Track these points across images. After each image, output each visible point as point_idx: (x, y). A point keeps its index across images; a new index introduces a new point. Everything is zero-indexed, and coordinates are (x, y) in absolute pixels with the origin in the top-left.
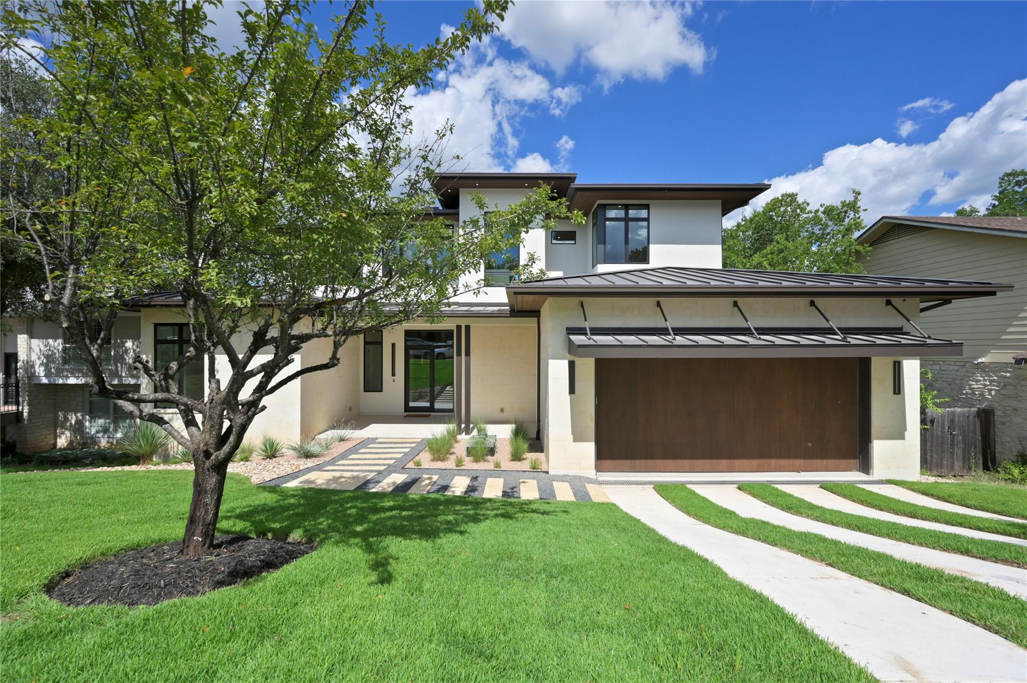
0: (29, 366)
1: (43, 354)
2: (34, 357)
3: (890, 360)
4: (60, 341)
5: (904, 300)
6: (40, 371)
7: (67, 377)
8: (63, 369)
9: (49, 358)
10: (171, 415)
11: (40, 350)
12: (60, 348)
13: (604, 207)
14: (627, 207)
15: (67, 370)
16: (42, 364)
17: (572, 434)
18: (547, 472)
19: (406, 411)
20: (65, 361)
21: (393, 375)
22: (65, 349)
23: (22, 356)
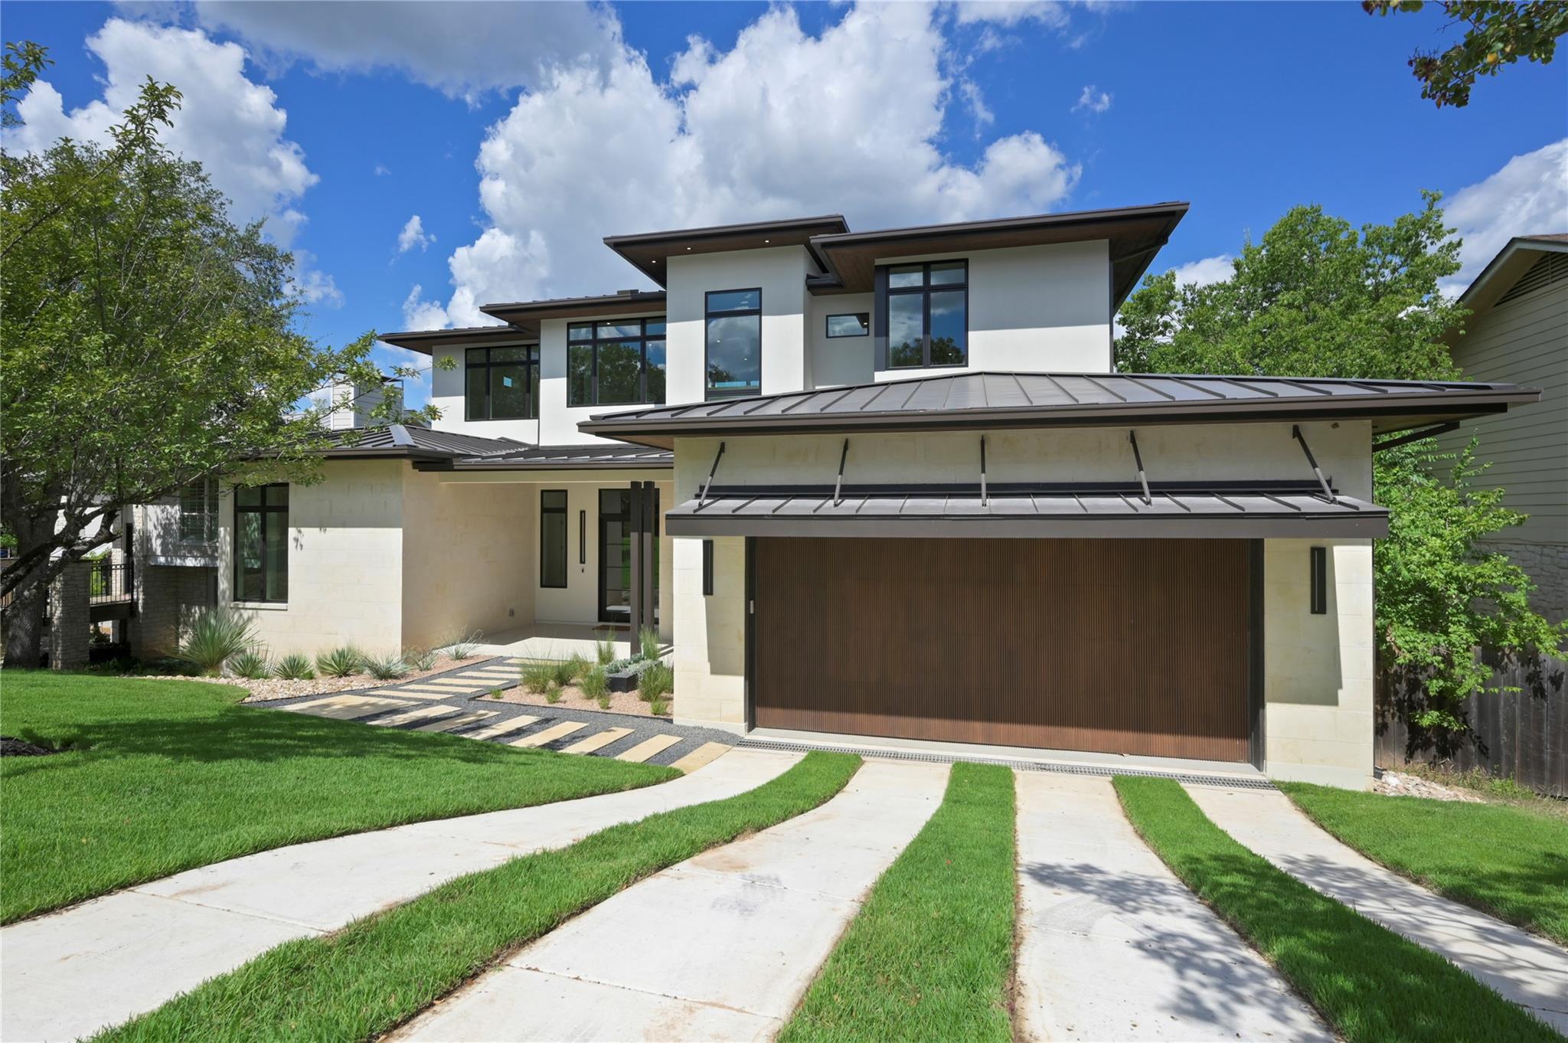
0: (146, 539)
1: (161, 524)
2: (150, 527)
3: (1305, 545)
4: (177, 507)
5: (1336, 426)
6: (157, 545)
7: (184, 557)
8: (180, 546)
9: (167, 528)
10: (251, 611)
11: (158, 519)
12: (178, 516)
13: (887, 270)
14: (926, 268)
15: (185, 547)
16: (158, 536)
17: (709, 660)
18: (671, 721)
19: (601, 619)
20: (183, 535)
21: (582, 561)
22: (182, 518)
23: (138, 525)
